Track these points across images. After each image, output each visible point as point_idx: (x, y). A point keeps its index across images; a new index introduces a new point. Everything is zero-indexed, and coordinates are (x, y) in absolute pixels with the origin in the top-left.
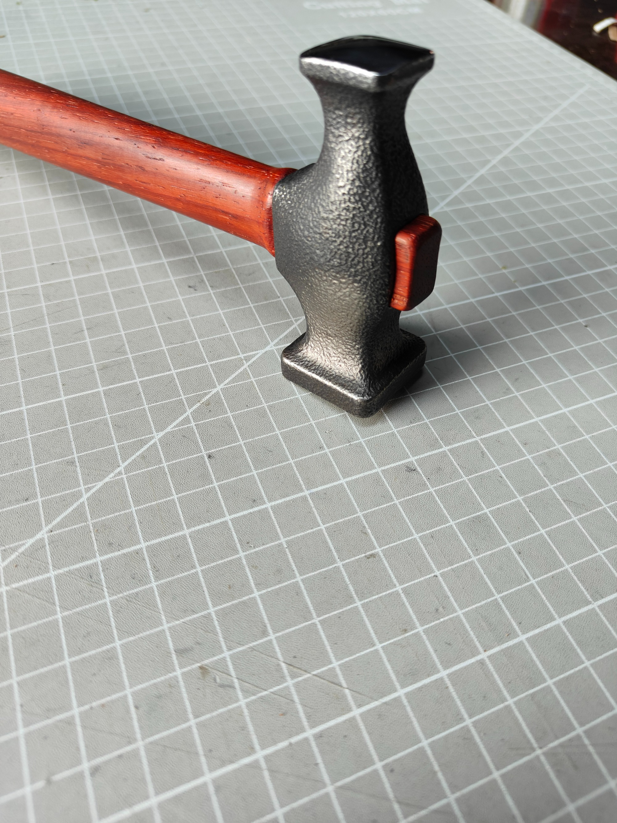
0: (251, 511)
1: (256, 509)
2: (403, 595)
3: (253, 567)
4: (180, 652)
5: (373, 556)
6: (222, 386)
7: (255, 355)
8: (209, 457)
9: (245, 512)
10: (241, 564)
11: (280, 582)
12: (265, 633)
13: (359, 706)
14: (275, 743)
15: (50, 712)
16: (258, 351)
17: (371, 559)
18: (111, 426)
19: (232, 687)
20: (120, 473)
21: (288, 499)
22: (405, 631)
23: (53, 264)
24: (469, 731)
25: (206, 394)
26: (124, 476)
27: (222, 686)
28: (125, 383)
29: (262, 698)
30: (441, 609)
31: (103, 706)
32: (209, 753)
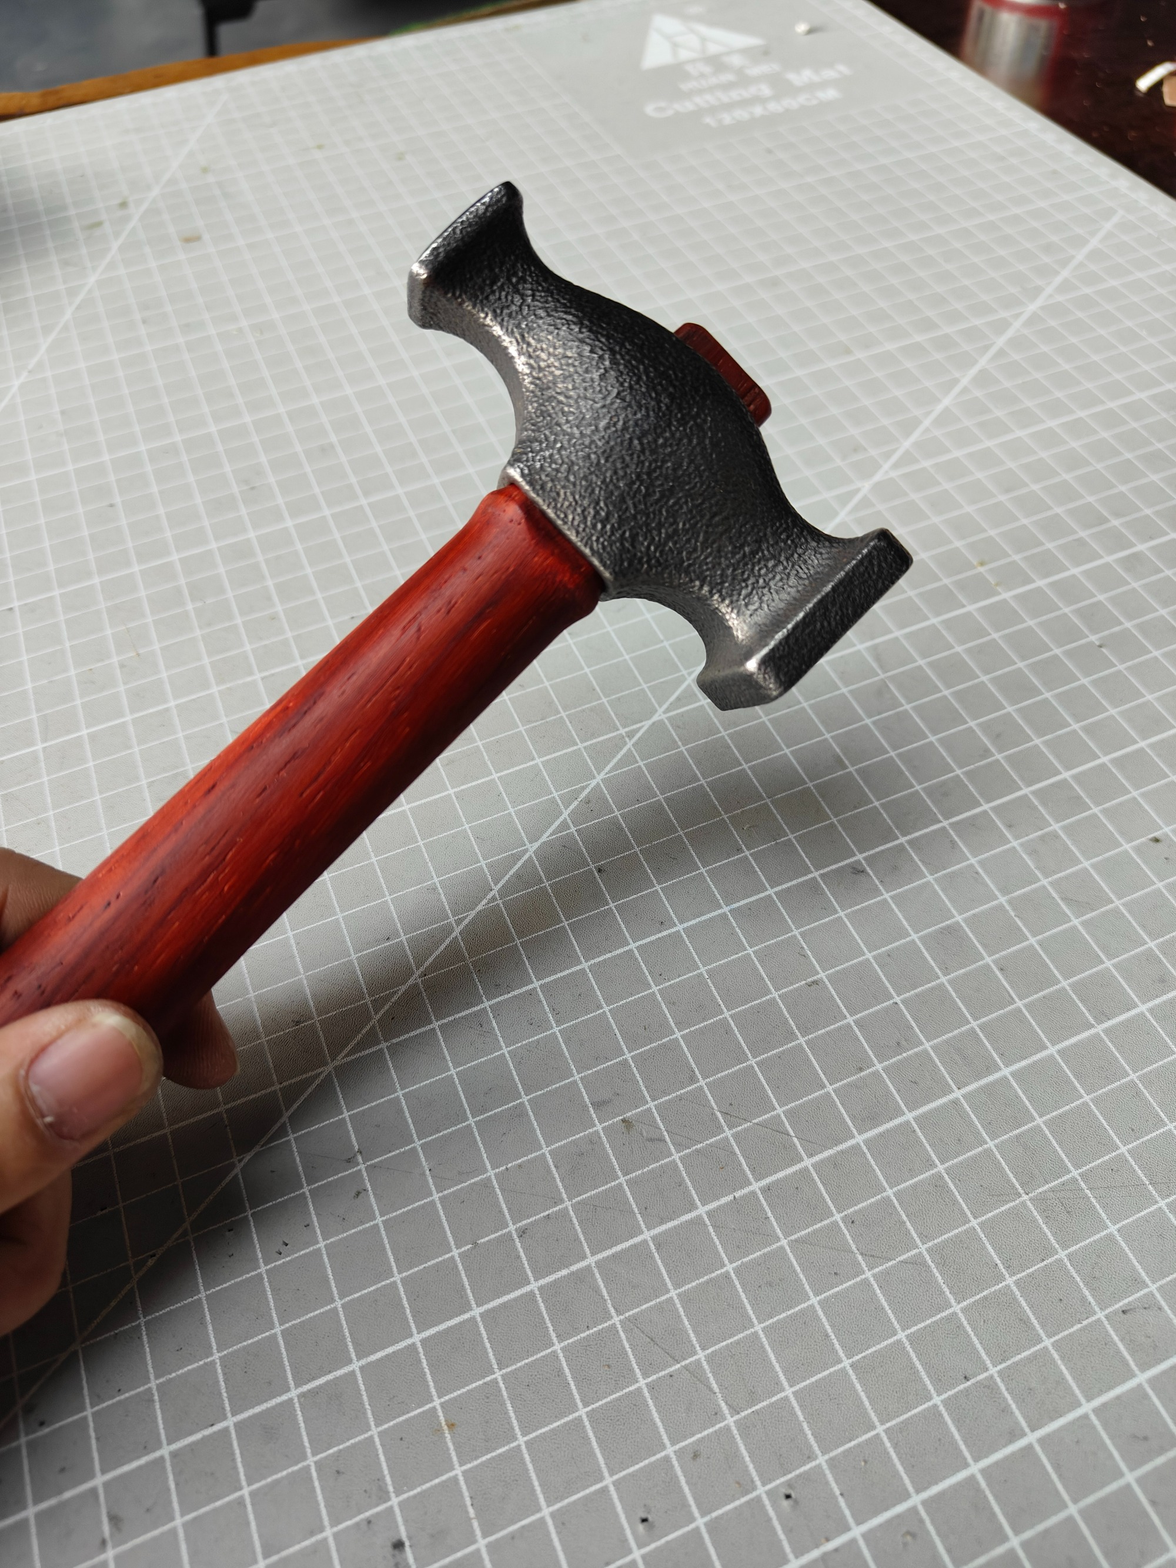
0: (660, 935)
1: (665, 933)
2: (855, 1028)
3: (671, 1004)
4: (598, 1105)
5: (815, 982)
6: (602, 775)
7: (640, 729)
8: (599, 871)
9: (653, 938)
10: (655, 1000)
11: (704, 1020)
12: (693, 1079)
13: (811, 1155)
14: (717, 1198)
16: (643, 723)
17: (815, 986)
18: (473, 839)
19: (662, 1140)
20: (494, 899)
21: (703, 918)
22: (861, 1069)
23: (353, 618)
24: (941, 1177)
25: (584, 788)
26: (500, 902)
27: (651, 1140)
28: (480, 781)
29: (697, 1151)
30: (903, 1043)
31: (520, 1166)
32: (644, 1210)
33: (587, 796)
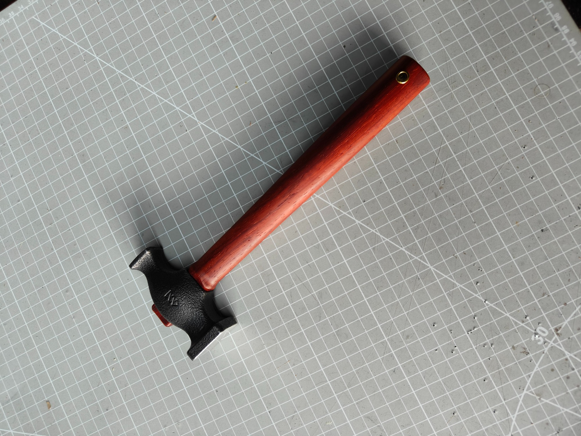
0: (385, 183)
1: (384, 182)
2: (409, 131)
3: (406, 179)
4: (436, 196)
5: (397, 141)
8: (364, 201)
9: (386, 185)
10: (405, 183)
11: (410, 170)
12: (427, 172)
13: (445, 142)
14: (458, 165)
15: (458, 228)
17: (398, 141)
18: (355, 240)
19: (444, 179)
20: (376, 231)
21: (378, 172)
22: (421, 130)
24: (448, 111)
25: (335, 209)
26: (377, 229)
27: (444, 182)
29: (446, 170)
30: (413, 119)
31: (454, 214)
32: (463, 182)
33: (338, 207)
